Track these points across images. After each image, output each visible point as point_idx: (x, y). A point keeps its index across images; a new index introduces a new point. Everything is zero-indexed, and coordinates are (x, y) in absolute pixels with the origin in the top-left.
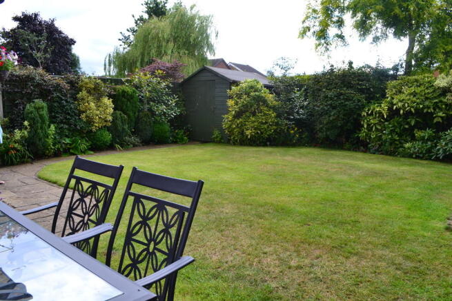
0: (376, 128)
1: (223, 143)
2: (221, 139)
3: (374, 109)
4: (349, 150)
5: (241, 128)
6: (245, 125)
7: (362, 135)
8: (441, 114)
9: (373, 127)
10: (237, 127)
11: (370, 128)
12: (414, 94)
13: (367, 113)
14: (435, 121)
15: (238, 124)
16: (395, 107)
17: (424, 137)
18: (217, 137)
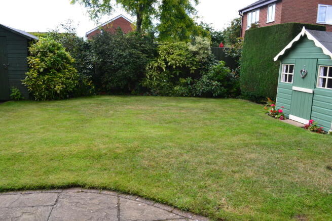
0: (156, 78)
1: (24, 100)
2: (21, 96)
3: (153, 65)
4: (136, 95)
5: (47, 84)
6: (52, 81)
7: (146, 83)
8: (194, 68)
9: (153, 78)
10: (44, 83)
11: (151, 79)
12: (180, 55)
13: (149, 68)
14: (191, 72)
15: (44, 81)
16: (169, 64)
17: (187, 83)
18: (17, 95)
